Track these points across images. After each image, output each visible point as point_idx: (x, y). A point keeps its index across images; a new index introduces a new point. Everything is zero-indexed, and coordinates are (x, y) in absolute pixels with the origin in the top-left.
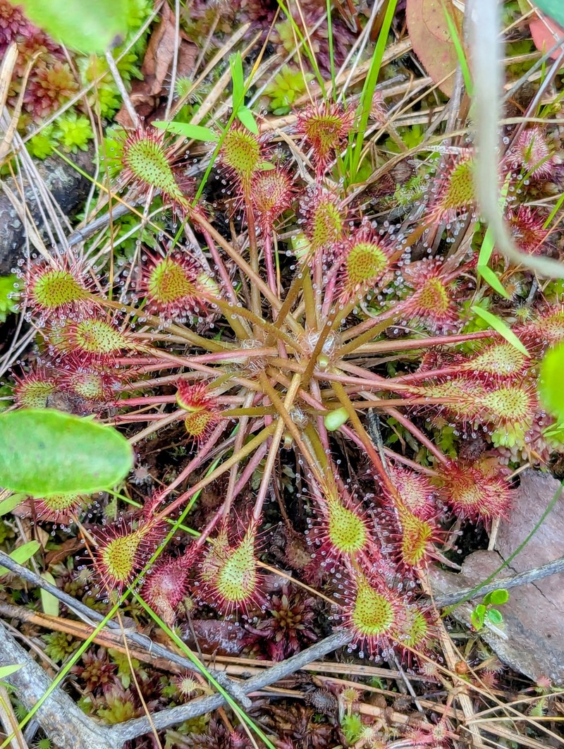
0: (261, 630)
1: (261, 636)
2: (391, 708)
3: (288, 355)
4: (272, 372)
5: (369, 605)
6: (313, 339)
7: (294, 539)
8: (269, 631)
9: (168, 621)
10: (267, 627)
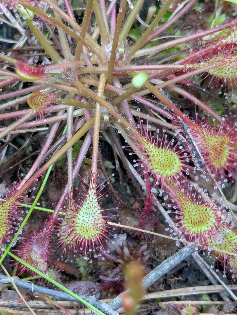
0: (113, 277)
1: (113, 282)
2: (222, 312)
3: (93, 65)
4: (84, 80)
5: (194, 213)
6: (108, 49)
7: (123, 209)
8: (119, 277)
9: (42, 269)
10: (117, 274)
